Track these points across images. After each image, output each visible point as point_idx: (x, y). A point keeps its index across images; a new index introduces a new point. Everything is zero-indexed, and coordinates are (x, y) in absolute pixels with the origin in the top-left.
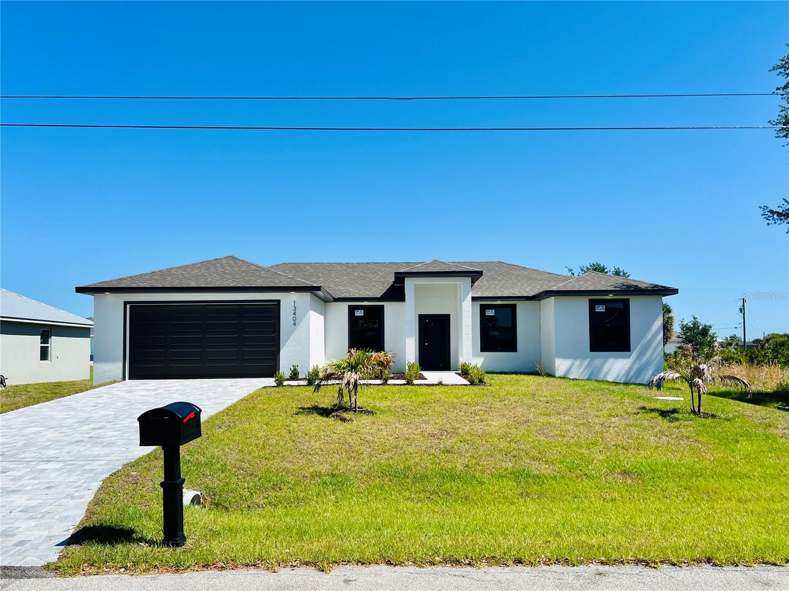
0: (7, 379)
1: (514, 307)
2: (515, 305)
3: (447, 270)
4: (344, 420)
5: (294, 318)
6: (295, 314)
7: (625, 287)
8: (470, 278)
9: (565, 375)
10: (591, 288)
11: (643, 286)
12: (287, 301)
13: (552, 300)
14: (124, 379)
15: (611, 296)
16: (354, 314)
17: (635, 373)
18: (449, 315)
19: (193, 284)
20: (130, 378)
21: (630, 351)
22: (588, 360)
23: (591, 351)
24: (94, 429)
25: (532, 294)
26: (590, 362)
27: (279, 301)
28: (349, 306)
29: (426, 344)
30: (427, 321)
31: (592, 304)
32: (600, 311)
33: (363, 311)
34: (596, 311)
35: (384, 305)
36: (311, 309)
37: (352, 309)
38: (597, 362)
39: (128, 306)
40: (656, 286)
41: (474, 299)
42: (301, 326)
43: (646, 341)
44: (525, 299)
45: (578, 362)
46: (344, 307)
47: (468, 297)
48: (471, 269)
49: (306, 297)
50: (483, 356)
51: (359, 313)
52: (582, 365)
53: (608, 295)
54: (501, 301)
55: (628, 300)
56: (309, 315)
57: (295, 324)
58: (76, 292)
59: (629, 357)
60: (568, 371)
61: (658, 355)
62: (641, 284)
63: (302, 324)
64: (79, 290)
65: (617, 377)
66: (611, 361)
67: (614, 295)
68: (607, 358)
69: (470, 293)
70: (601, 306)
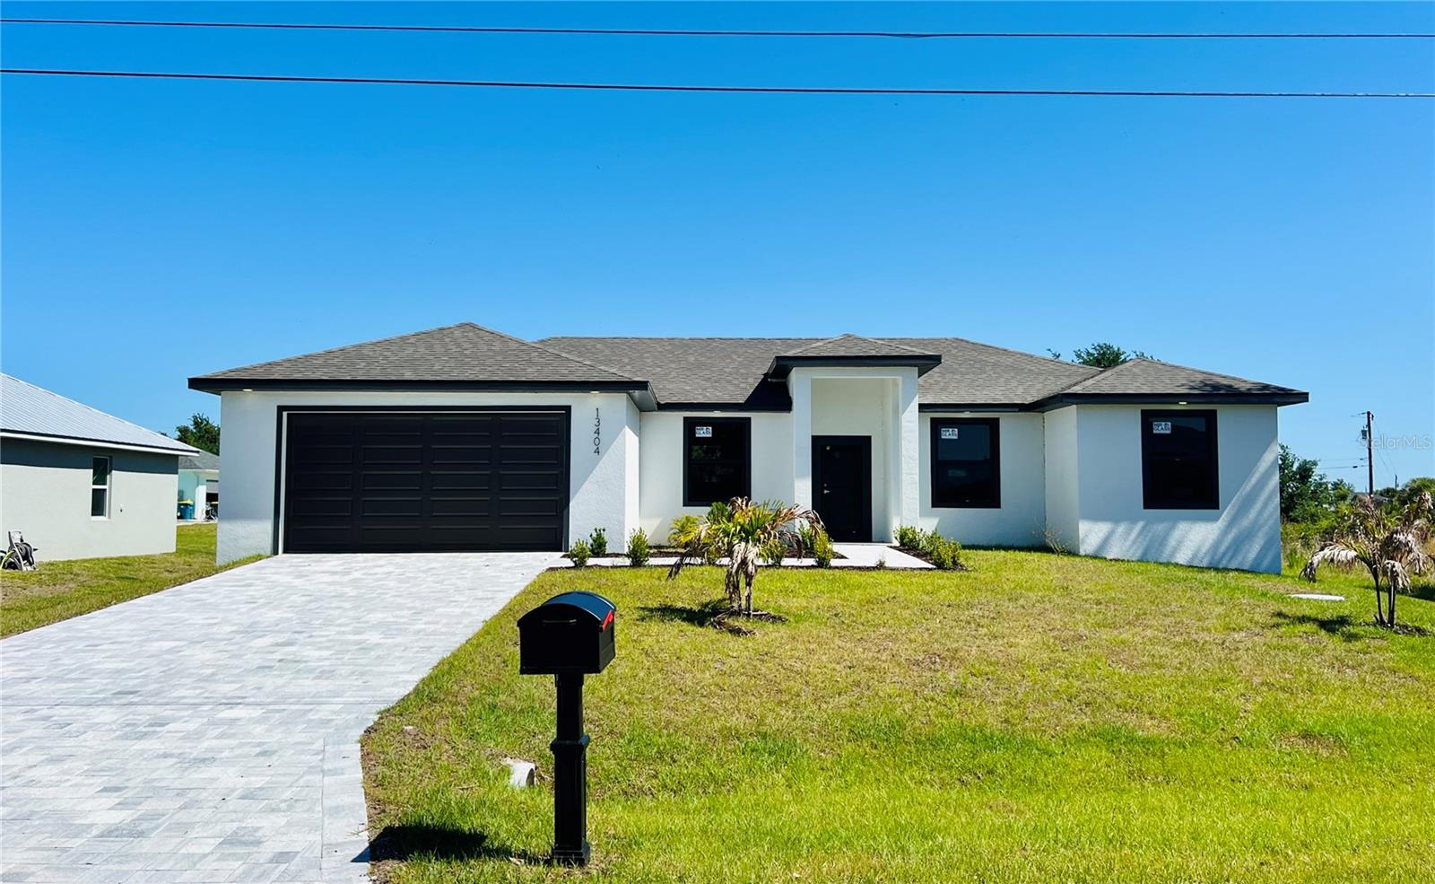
0: (35, 550)
1: (994, 425)
2: (997, 421)
3: (873, 353)
4: (736, 632)
5: (597, 441)
6: (597, 432)
7: (1209, 388)
8: (917, 368)
9: (1097, 551)
10: (1146, 390)
11: (1243, 387)
12: (585, 409)
13: (1071, 411)
14: (275, 552)
15: (1183, 405)
16: (695, 433)
17: (1228, 548)
18: (868, 439)
19: (409, 375)
20: (285, 551)
21: (1217, 508)
22: (1140, 525)
23: (1146, 506)
24: (278, 645)
25: (1029, 400)
26: (1144, 527)
27: (568, 409)
28: (684, 418)
29: (826, 492)
30: (828, 448)
31: (1147, 419)
32: (1162, 432)
33: (710, 428)
34: (1154, 432)
35: (750, 418)
36: (624, 427)
37: (690, 425)
38: (1159, 528)
39: (285, 414)
40: (1266, 387)
41: (923, 408)
42: (607, 457)
43: (1249, 488)
44: (1017, 410)
45: (1121, 528)
46: (676, 421)
47: (912, 404)
48: (918, 351)
49: (619, 401)
50: (936, 516)
51: (704, 432)
52: (1129, 534)
53: (1178, 403)
54: (971, 412)
55: (1214, 413)
56: (624, 434)
57: (597, 452)
58: (190, 387)
59: (1216, 519)
60: (1105, 542)
61: (1271, 516)
62: (1236, 382)
63: (610, 451)
64: (195, 383)
65: (1194, 557)
66: (1182, 527)
67: (1188, 403)
68: (1176, 521)
69: (915, 396)
70: (1163, 423)
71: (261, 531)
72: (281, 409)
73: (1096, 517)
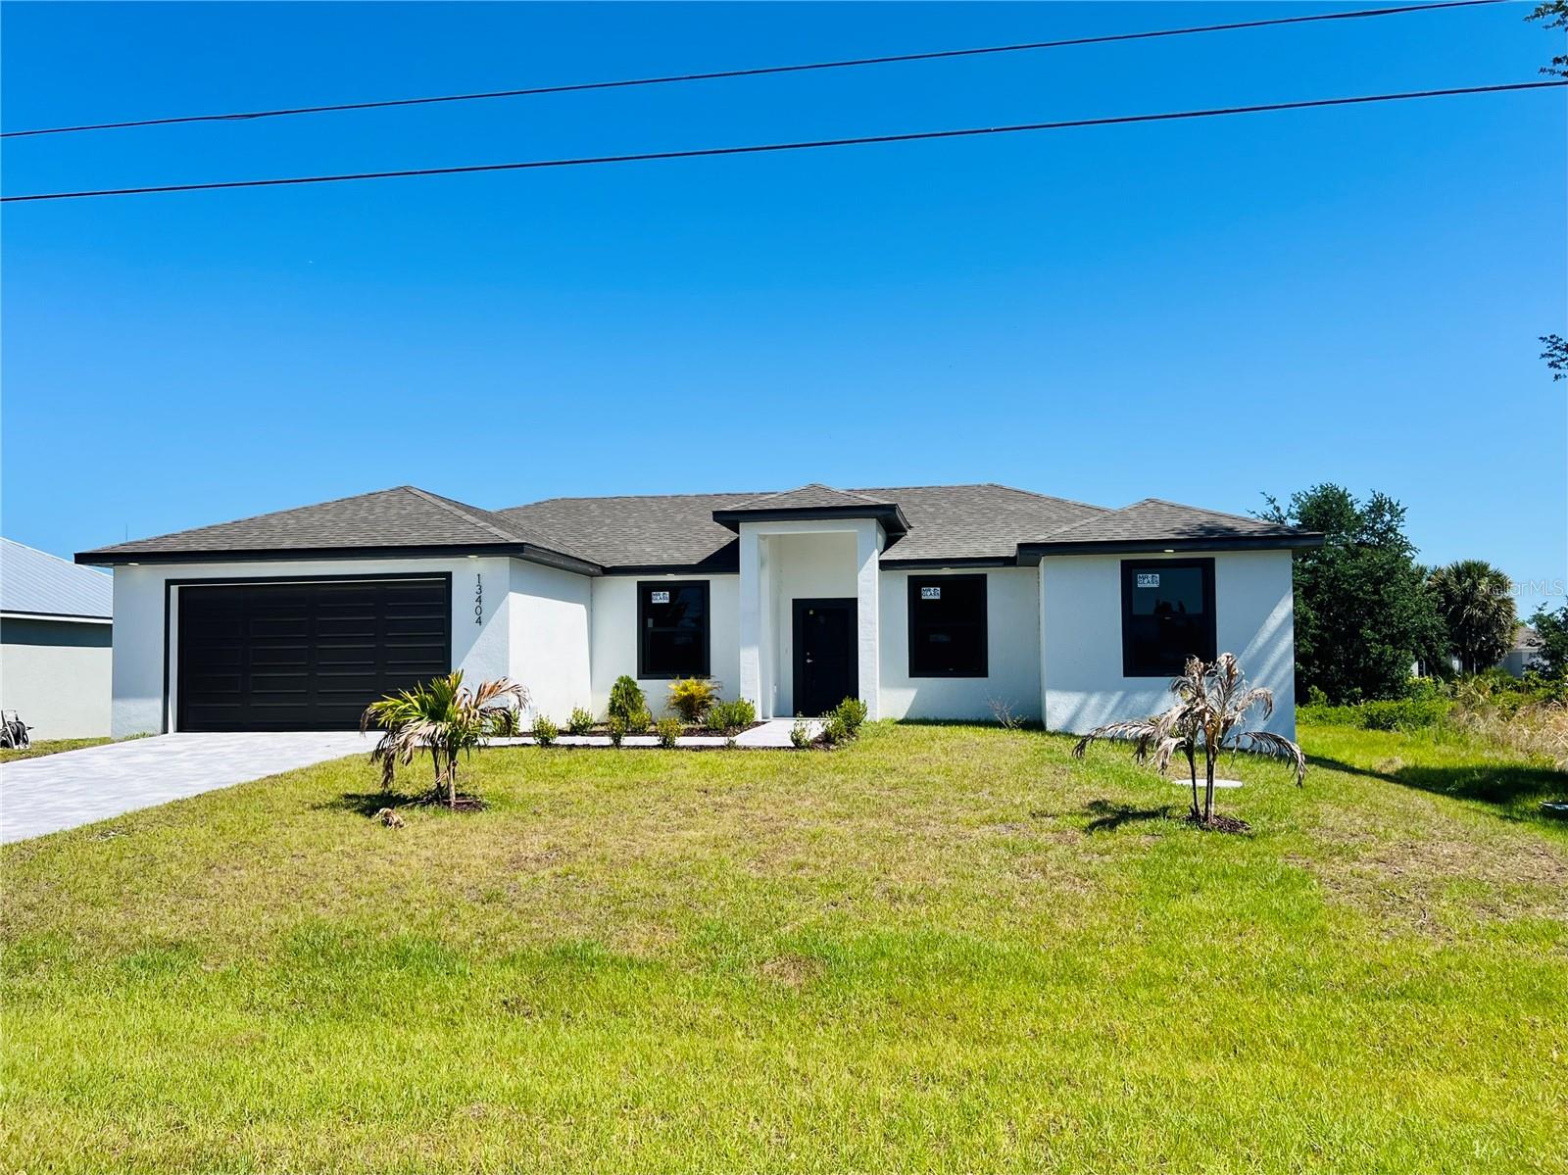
1: (980, 581)
2: (983, 577)
3: (824, 504)
5: (479, 610)
6: (479, 600)
7: (1201, 533)
8: (875, 520)
9: (1066, 727)
10: (1124, 536)
11: (1244, 529)
12: (465, 573)
14: (165, 731)
15: (1169, 554)
16: (654, 599)
18: (856, 601)
19: (288, 544)
20: (180, 728)
22: (1119, 694)
23: (1126, 674)
26: (1123, 698)
27: (448, 575)
28: (636, 583)
29: (809, 661)
30: (811, 613)
31: (1129, 571)
32: (1148, 585)
33: (668, 593)
34: (1138, 586)
35: (706, 582)
36: (511, 590)
37: (644, 591)
38: (1141, 699)
39: (174, 589)
41: (885, 565)
42: (491, 626)
43: (1254, 651)
44: (1002, 564)
45: (1095, 700)
46: (629, 586)
47: (871, 561)
48: (874, 500)
49: (501, 565)
50: (913, 687)
51: (661, 598)
52: (1100, 712)
53: (1162, 551)
54: (952, 568)
55: (1212, 560)
56: (508, 602)
57: (479, 621)
58: (76, 562)
60: (1073, 720)
61: (1281, 684)
62: (1244, 523)
63: (492, 621)
64: (83, 558)
67: (1176, 551)
68: (1161, 691)
69: (874, 550)
70: (1150, 575)
71: (150, 709)
72: (169, 583)
73: (1065, 687)
